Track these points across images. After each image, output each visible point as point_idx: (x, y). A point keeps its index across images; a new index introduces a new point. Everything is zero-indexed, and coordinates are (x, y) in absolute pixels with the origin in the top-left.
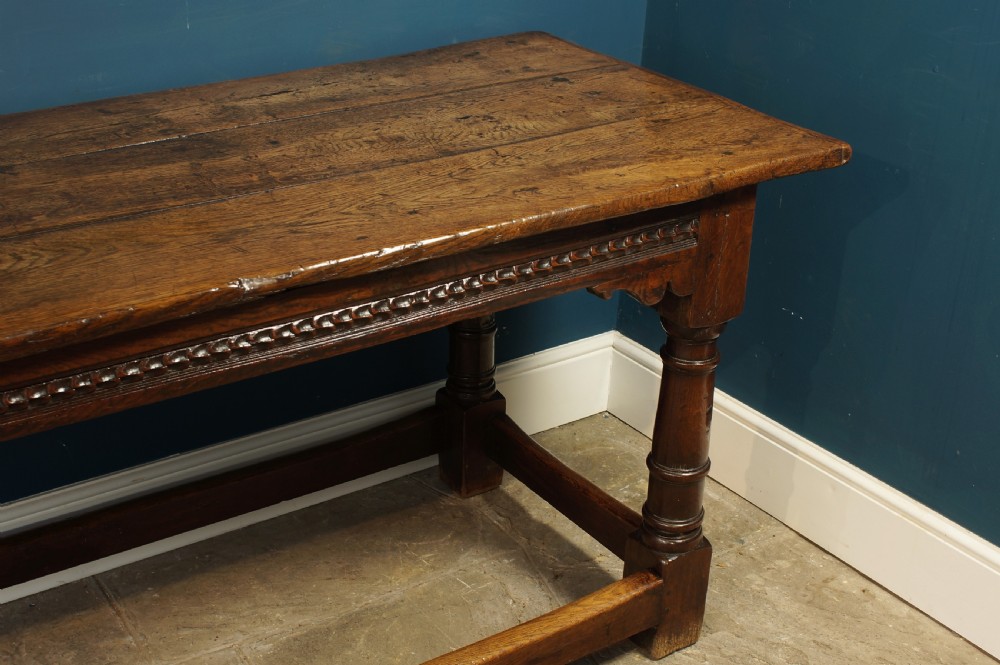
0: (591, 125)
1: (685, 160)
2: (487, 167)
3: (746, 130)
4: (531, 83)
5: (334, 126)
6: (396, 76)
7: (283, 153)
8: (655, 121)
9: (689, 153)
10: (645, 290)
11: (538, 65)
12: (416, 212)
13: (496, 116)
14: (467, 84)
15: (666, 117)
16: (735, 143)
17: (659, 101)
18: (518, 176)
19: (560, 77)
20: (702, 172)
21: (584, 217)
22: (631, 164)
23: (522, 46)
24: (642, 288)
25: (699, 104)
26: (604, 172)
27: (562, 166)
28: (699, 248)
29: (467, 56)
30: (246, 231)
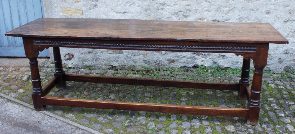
0: (251, 33)
2: (226, 34)
4: (252, 28)
5: (214, 28)
6: (234, 24)
7: (202, 29)
11: (259, 26)
12: (208, 36)
14: (242, 27)
15: (265, 34)
18: (228, 36)
22: (247, 37)
26: (242, 37)
27: (237, 36)
28: (257, 53)
29: (249, 24)
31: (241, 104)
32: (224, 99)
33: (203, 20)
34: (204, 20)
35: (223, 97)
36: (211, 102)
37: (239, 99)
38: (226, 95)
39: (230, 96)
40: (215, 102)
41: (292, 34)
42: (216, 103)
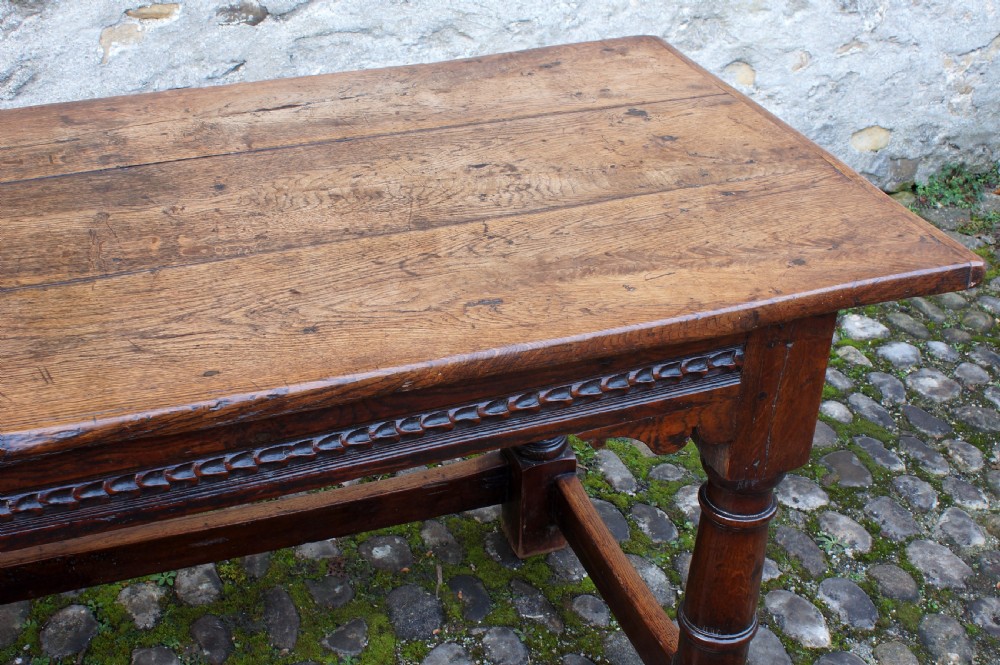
0: (637, 191)
1: (735, 268)
2: (458, 254)
3: (844, 221)
4: (596, 115)
5: (312, 166)
6: (439, 91)
7: (217, 206)
8: (726, 193)
9: (744, 255)
10: (657, 439)
11: (623, 87)
12: (314, 329)
13: (521, 167)
14: (514, 112)
15: (744, 186)
16: (817, 243)
17: (747, 159)
18: (489, 275)
19: (638, 108)
20: (746, 294)
21: (547, 359)
22: (654, 268)
23: (619, 57)
24: (653, 435)
25: (801, 168)
26: (611, 279)
27: (559, 263)
28: (743, 387)
29: (541, 68)
30: (80, 340)
31: (553, 609)
32: (427, 577)
33: (157, 16)
34: (167, 15)
35: (414, 568)
36: (355, 645)
37: (520, 555)
38: (426, 535)
39: (451, 538)
40: (381, 630)
41: (684, 33)
42: (387, 638)
